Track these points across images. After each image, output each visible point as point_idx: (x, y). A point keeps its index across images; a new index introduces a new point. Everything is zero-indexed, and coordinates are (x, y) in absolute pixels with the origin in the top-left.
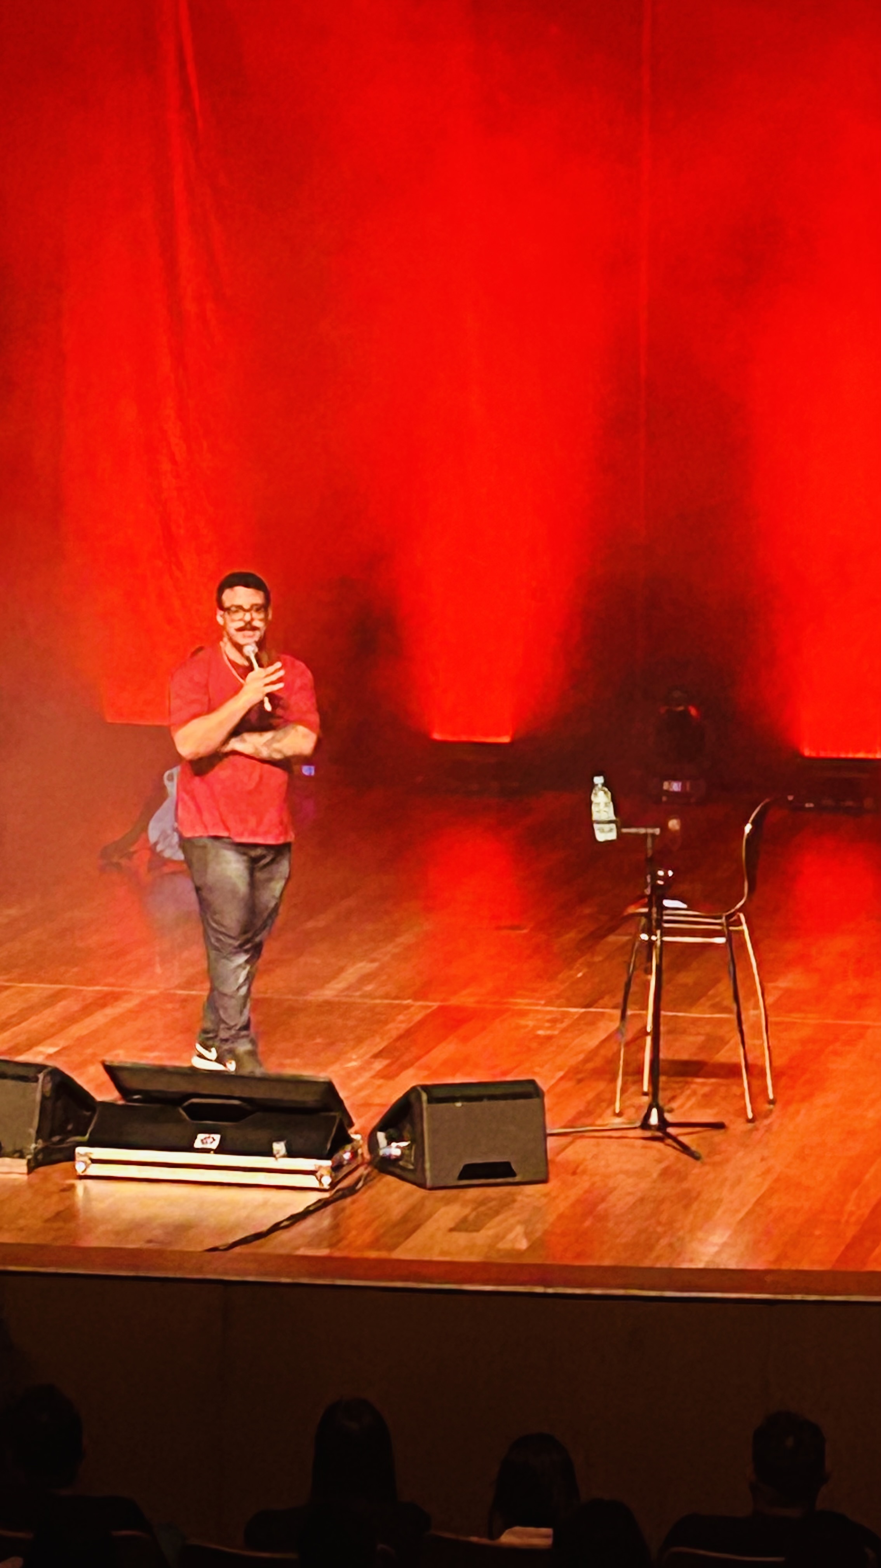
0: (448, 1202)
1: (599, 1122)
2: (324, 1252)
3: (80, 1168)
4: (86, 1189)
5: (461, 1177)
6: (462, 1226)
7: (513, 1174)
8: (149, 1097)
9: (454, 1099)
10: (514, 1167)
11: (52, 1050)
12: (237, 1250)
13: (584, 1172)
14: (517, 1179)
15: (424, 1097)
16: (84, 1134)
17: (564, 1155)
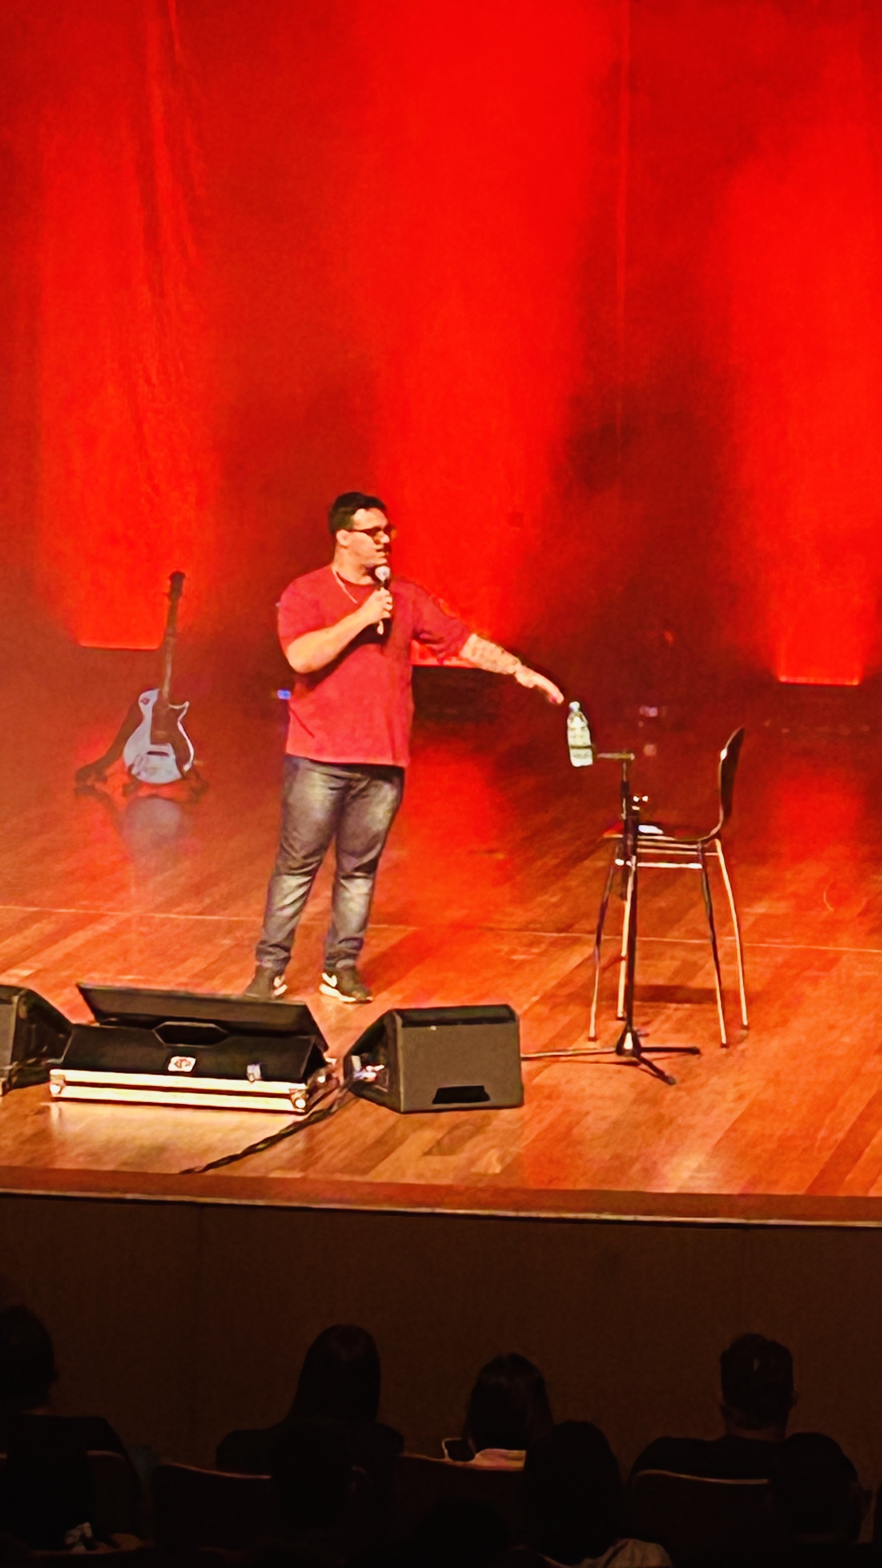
0: (423, 1125)
1: (574, 1046)
2: (297, 1175)
3: (54, 1090)
4: (60, 1112)
5: (436, 1101)
6: (438, 1148)
7: (486, 1098)
8: (125, 1019)
9: (428, 1023)
10: (487, 1090)
11: (26, 973)
12: (211, 1172)
13: (558, 1097)
14: (492, 1102)
15: (399, 1021)
16: (58, 1057)
17: (537, 1080)
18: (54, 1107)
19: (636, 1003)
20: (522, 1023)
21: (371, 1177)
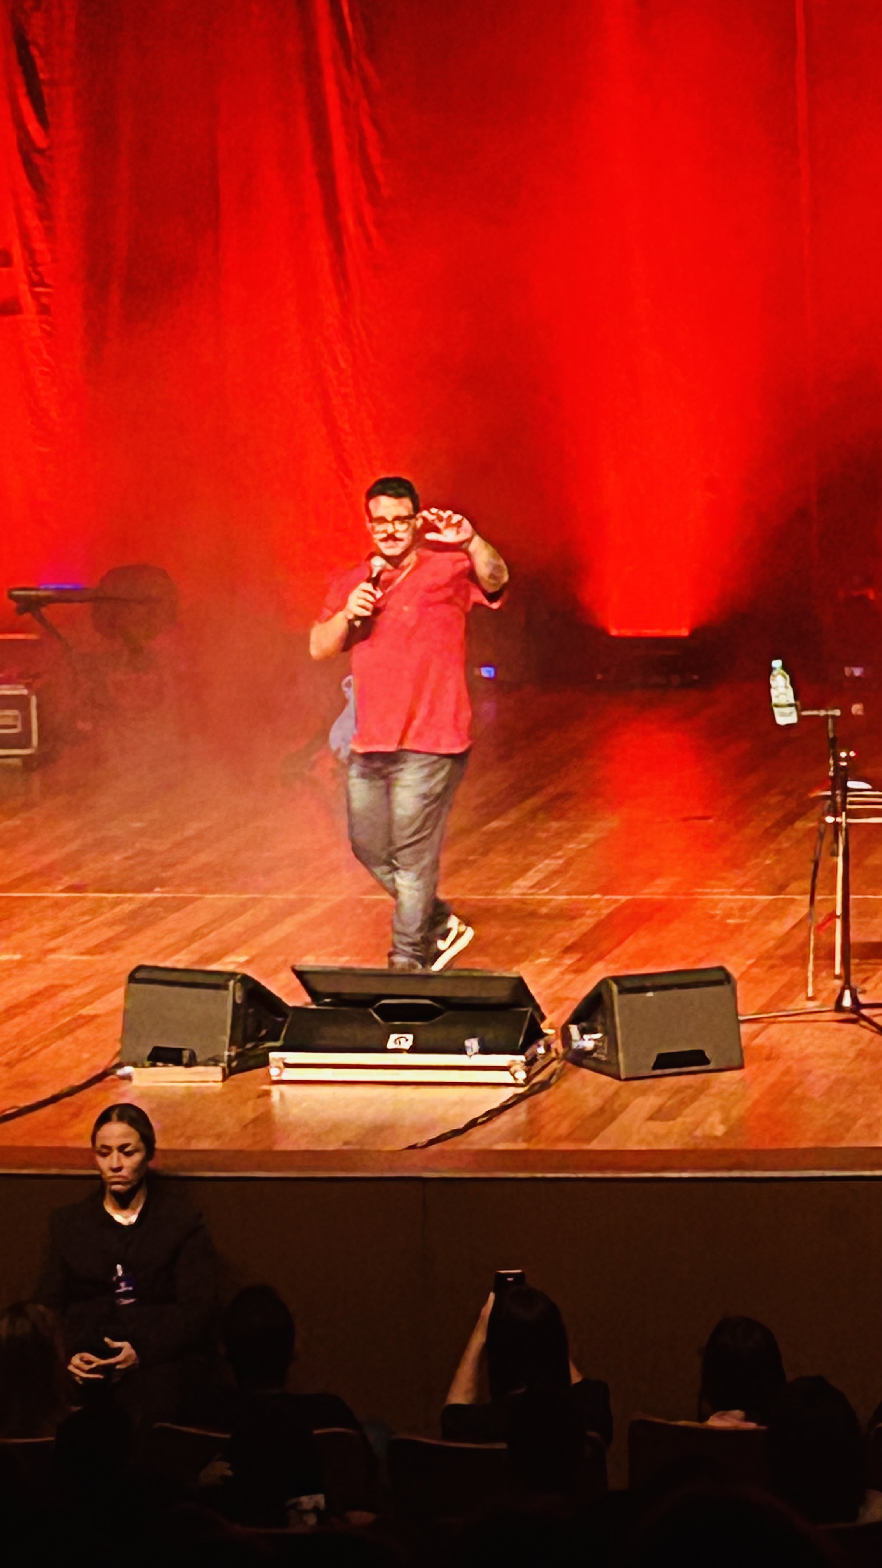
0: (644, 1092)
1: (792, 1007)
2: (522, 1146)
3: (274, 1072)
4: (282, 1096)
5: (655, 1067)
6: (657, 1115)
7: (707, 1062)
8: (339, 999)
9: (645, 990)
10: (708, 1054)
11: (243, 959)
12: (435, 1147)
13: (778, 1057)
14: (711, 1066)
15: (615, 988)
16: (276, 1039)
17: (758, 1041)
18: (276, 1090)
19: (854, 961)
20: (739, 987)
21: (594, 1145)
